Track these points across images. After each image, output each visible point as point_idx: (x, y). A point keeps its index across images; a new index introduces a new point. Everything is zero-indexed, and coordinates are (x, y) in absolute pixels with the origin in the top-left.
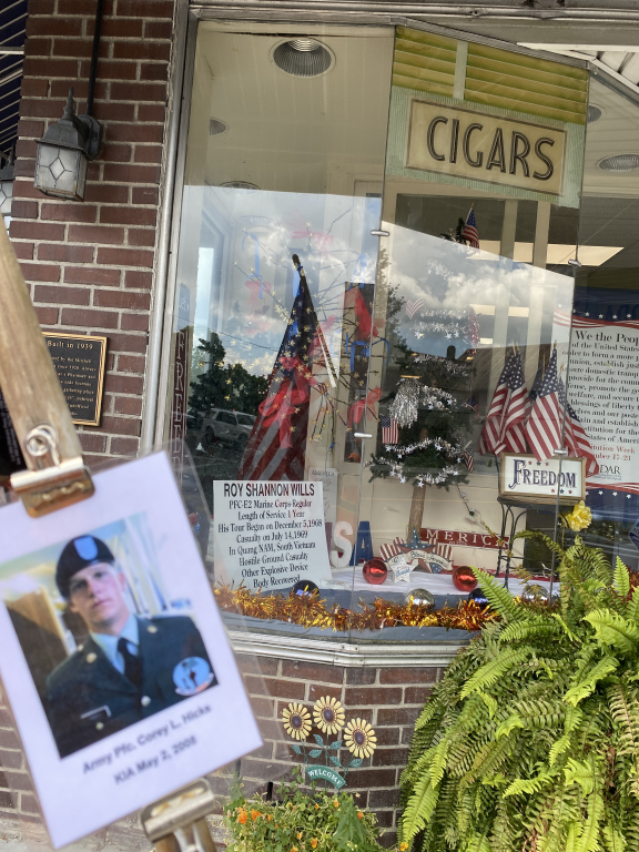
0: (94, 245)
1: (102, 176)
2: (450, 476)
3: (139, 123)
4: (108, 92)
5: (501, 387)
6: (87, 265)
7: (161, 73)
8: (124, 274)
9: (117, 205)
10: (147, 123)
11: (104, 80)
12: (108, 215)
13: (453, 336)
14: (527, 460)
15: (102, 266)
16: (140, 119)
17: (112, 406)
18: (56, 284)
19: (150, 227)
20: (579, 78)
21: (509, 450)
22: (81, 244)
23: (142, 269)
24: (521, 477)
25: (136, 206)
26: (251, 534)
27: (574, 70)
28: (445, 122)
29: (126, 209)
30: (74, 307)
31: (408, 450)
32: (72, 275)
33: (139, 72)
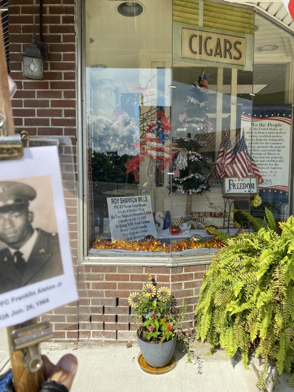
0: (49, 99)
1: (49, 68)
2: (203, 189)
3: (64, 43)
4: (48, 30)
5: (221, 150)
6: (47, 108)
7: (71, 20)
8: (63, 111)
9: (57, 81)
10: (67, 43)
11: (46, 25)
12: (54, 85)
13: (200, 128)
14: (234, 179)
15: (53, 108)
16: (64, 41)
17: (64, 169)
18: (34, 118)
19: (73, 90)
20: (250, 14)
21: (226, 176)
22: (43, 99)
23: (71, 108)
24: (232, 187)
25: (66, 81)
26: (124, 219)
27: (248, 11)
28: (196, 37)
29: (61, 82)
30: (43, 127)
31: (184, 179)
32: (40, 113)
33: (61, 20)
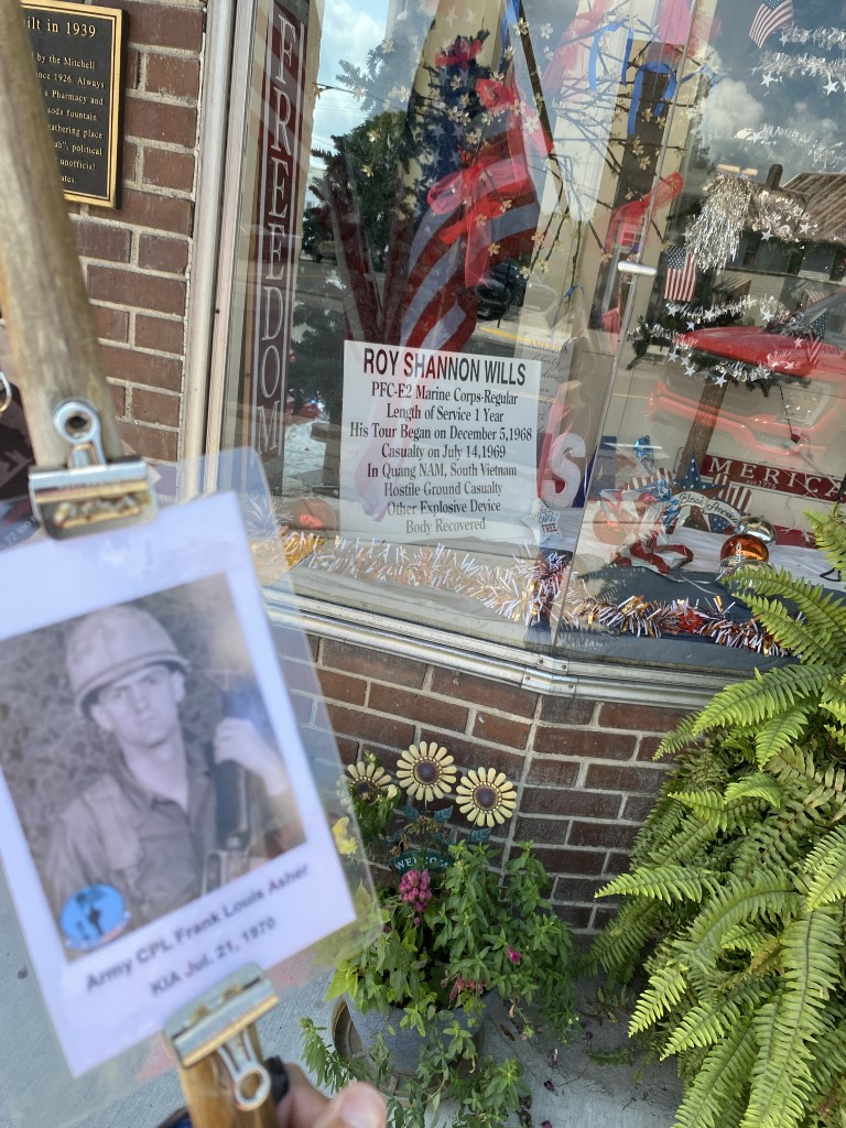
2: (779, 370)
17: (139, 169)
26: (407, 443)
31: (710, 315)
